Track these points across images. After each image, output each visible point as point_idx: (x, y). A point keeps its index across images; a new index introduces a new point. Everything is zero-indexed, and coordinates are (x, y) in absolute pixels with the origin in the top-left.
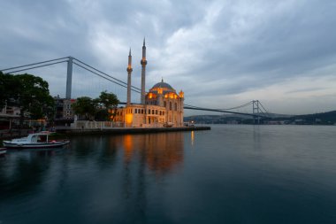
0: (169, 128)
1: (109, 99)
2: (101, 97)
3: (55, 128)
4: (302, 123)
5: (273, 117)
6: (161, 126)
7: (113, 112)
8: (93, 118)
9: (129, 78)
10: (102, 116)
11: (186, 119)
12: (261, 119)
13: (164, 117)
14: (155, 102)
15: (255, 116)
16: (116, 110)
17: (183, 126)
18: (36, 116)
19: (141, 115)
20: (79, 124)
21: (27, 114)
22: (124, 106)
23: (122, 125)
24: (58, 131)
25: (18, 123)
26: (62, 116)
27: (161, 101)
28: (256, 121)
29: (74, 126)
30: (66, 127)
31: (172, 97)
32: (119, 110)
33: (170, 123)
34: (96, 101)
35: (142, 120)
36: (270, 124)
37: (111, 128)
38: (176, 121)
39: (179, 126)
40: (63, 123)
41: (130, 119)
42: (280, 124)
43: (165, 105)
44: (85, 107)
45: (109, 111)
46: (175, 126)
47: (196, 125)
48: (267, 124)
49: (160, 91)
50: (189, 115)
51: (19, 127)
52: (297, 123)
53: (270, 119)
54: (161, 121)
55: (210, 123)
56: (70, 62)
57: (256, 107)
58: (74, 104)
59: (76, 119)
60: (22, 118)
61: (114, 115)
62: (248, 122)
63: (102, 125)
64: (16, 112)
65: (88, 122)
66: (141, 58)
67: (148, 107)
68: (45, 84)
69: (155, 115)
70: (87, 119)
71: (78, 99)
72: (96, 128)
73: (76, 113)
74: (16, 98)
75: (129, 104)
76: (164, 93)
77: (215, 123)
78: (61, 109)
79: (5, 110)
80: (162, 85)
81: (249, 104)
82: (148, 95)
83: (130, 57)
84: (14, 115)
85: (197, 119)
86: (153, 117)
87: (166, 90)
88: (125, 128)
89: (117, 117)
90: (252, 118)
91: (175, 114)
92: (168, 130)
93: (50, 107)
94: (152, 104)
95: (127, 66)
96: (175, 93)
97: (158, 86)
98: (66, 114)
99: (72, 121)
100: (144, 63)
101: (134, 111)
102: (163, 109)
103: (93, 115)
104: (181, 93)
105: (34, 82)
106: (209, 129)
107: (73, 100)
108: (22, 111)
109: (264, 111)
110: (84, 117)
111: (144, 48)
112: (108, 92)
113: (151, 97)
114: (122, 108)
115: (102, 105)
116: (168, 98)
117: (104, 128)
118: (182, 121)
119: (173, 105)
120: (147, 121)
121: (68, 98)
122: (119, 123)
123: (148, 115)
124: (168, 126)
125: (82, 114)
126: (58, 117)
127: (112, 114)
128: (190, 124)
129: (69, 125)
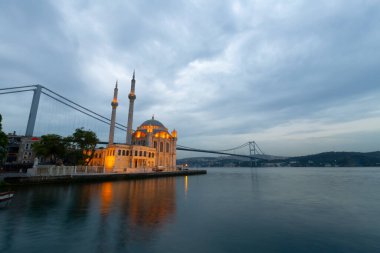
0: (159, 173)
1: (86, 138)
2: (75, 134)
4: (297, 165)
5: (269, 159)
6: (149, 171)
7: (90, 154)
8: (61, 161)
9: (114, 113)
10: (76, 159)
11: (179, 162)
12: (258, 161)
13: (153, 160)
14: (143, 142)
15: (252, 158)
16: (94, 151)
17: (175, 170)
19: (126, 158)
20: (40, 170)
22: (105, 146)
23: (101, 169)
24: (7, 179)
26: (15, 159)
27: (150, 139)
28: (253, 163)
29: (32, 172)
30: (20, 174)
31: (163, 137)
32: (98, 152)
33: (160, 167)
34: (69, 140)
35: (127, 163)
36: (267, 166)
37: (85, 174)
38: (167, 164)
39: (171, 170)
40: (16, 168)
41: (112, 163)
42: (276, 166)
43: (155, 146)
44: (52, 148)
45: (85, 152)
46: (166, 171)
47: (190, 169)
48: (264, 166)
49: (150, 129)
50: (183, 157)
52: (293, 165)
53: (267, 161)
54: (150, 164)
55: (207, 166)
56: (37, 91)
58: (36, 144)
59: (36, 163)
61: (91, 158)
62: (245, 164)
63: (73, 171)
65: (54, 166)
66: (129, 92)
67: (137, 148)
69: (143, 157)
70: (52, 163)
71: (43, 137)
72: (64, 173)
73: (39, 154)
75: (111, 144)
76: (155, 132)
77: (212, 166)
78: (16, 149)
80: (153, 122)
81: (245, 145)
82: (135, 134)
83: (116, 90)
85: (192, 162)
86: (140, 161)
87: (157, 128)
88: (104, 173)
89: (94, 160)
90: (249, 160)
91: (167, 156)
92: (158, 175)
94: (139, 144)
95: (112, 100)
96: (166, 131)
97: (147, 123)
98: (23, 157)
99: (31, 166)
100: (132, 98)
101: (117, 152)
102: (153, 150)
103: (62, 158)
106: (204, 173)
107: (36, 138)
110: (48, 159)
111: (133, 81)
112: (86, 129)
113: (139, 136)
114: (101, 148)
115: (76, 146)
116: (159, 138)
117: (76, 174)
118: (175, 164)
119: (165, 146)
120: (133, 164)
121: (29, 135)
122: (96, 168)
123: (134, 157)
124: (158, 170)
125: (47, 156)
126: (9, 160)
127: (88, 157)
128: (184, 167)
129: (25, 171)
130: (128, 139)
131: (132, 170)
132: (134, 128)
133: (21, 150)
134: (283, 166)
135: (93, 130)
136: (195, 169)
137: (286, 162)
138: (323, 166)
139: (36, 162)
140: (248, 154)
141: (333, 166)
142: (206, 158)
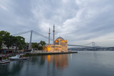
1: (43, 43)
2: (40, 42)
4: (113, 50)
6: (60, 52)
9: (49, 36)
10: (41, 49)
11: (68, 49)
12: (96, 49)
13: (61, 49)
14: (58, 44)
17: (67, 52)
18: (20, 49)
19: (53, 48)
20: (33, 51)
21: (18, 48)
22: (48, 45)
23: (47, 51)
24: (27, 54)
25: (15, 51)
26: (28, 49)
27: (60, 43)
28: (94, 49)
29: (32, 52)
32: (46, 47)
33: (63, 51)
34: (39, 44)
36: (100, 50)
37: (43, 53)
38: (65, 50)
39: (66, 52)
40: (28, 51)
41: (50, 50)
42: (104, 50)
43: (61, 45)
44: (36, 46)
46: (65, 52)
47: (72, 51)
48: (99, 50)
49: (59, 40)
50: (70, 48)
51: (15, 53)
52: (110, 50)
53: (100, 49)
56: (32, 32)
57: (93, 44)
60: (16, 50)
61: (44, 48)
62: (91, 50)
63: (40, 52)
64: (15, 48)
67: (56, 45)
68: (24, 39)
69: (58, 48)
70: (36, 50)
72: (38, 52)
73: (33, 47)
74: (15, 43)
76: (61, 40)
77: (79, 50)
78: (28, 46)
79: (12, 47)
80: (60, 38)
83: (50, 29)
84: (14, 49)
85: (73, 49)
88: (48, 52)
89: (45, 49)
90: (92, 48)
91: (65, 47)
92: (62, 53)
93: (25, 46)
95: (49, 32)
96: (64, 40)
97: (58, 38)
98: (29, 48)
99: (31, 50)
100: (54, 31)
101: (51, 47)
102: (61, 46)
103: (37, 48)
104: (66, 40)
105: (21, 38)
106: (77, 52)
108: (17, 47)
109: (97, 46)
111: (54, 26)
112: (43, 41)
113: (56, 42)
115: (41, 45)
116: (62, 42)
118: (67, 50)
119: (64, 44)
120: (55, 50)
121: (30, 43)
122: (46, 51)
123: (55, 48)
124: (62, 52)
125: (35, 48)
126: (27, 49)
128: (70, 51)
129: (30, 52)
130: (53, 43)
131: (55, 52)
132: (55, 40)
136: (73, 51)
139: (32, 49)
140: (92, 46)
142: (77, 48)
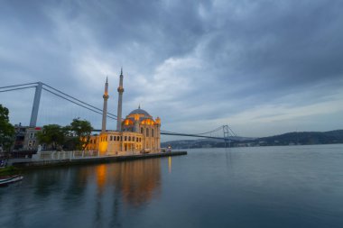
0: (146, 155)
1: (82, 127)
2: (72, 124)
3: (12, 161)
4: (264, 145)
5: (241, 140)
6: (137, 153)
7: (86, 140)
8: (61, 147)
9: (105, 105)
10: (74, 145)
11: (163, 145)
12: (231, 142)
13: (141, 143)
14: (132, 129)
15: (226, 139)
16: (89, 138)
17: (160, 152)
19: (117, 142)
20: (43, 155)
22: (98, 133)
23: (95, 153)
24: (14, 164)
26: (21, 146)
27: (138, 127)
28: (227, 144)
29: (36, 158)
30: (26, 159)
31: (149, 123)
32: (93, 138)
33: (147, 150)
34: (67, 129)
35: (118, 147)
36: (239, 146)
37: (82, 157)
38: (153, 147)
39: (156, 152)
40: (22, 154)
41: (106, 148)
42: (247, 146)
43: (142, 132)
44: (53, 136)
45: (81, 139)
46: (151, 153)
47: (173, 151)
48: (236, 146)
49: (137, 118)
50: (166, 141)
52: (261, 145)
53: (239, 142)
54: (138, 148)
55: (187, 148)
56: (39, 88)
57: (226, 131)
58: (39, 133)
61: (87, 143)
62: (219, 145)
63: (71, 156)
65: (55, 152)
67: (125, 134)
68: (4, 111)
69: (132, 142)
70: (54, 149)
71: (45, 127)
72: (64, 158)
73: (41, 142)
75: (104, 131)
76: (141, 119)
77: (191, 148)
78: (22, 138)
80: (139, 111)
81: (217, 130)
82: (124, 122)
83: (107, 84)
85: (174, 144)
86: (130, 145)
87: (143, 116)
88: (99, 156)
89: (89, 145)
90: (223, 141)
91: (152, 140)
92: (145, 157)
93: (7, 137)
94: (128, 130)
95: (104, 93)
96: (152, 119)
97: (134, 113)
98: (27, 146)
99: (35, 152)
100: (121, 91)
101: (109, 138)
102: (140, 136)
103: (62, 144)
104: (158, 119)
106: (185, 153)
107: (38, 128)
109: (233, 135)
110: (50, 146)
111: (121, 76)
112: (81, 119)
113: (127, 123)
114: (96, 135)
115: (73, 133)
116: (145, 125)
117: (74, 158)
118: (159, 147)
119: (150, 131)
120: (123, 148)
121: (32, 126)
122: (91, 152)
123: (124, 142)
124: (145, 153)
125: (48, 143)
126: (17, 148)
127: (83, 143)
128: (167, 150)
129: (30, 157)
130: (118, 126)
131: (123, 153)
132: (124, 117)
133: (26, 139)
134: (253, 146)
135: (88, 120)
136: (177, 150)
137: (256, 142)
138: (287, 144)
139: (40, 148)
140: (222, 136)
141: (296, 144)
142: (186, 141)
